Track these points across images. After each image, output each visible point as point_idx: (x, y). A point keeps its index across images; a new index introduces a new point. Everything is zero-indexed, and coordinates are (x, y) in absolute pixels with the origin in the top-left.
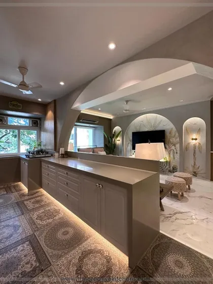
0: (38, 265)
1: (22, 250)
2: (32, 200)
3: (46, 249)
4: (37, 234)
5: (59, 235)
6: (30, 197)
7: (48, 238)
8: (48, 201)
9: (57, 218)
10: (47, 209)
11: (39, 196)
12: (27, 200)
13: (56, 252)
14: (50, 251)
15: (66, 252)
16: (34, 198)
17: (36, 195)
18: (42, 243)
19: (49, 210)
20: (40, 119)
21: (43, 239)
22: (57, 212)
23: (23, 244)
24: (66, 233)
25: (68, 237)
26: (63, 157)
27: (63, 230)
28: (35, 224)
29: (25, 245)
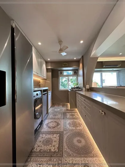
0: (57, 151)
1: (55, 137)
2: (70, 114)
3: (65, 144)
4: (65, 132)
5: (75, 140)
6: (70, 111)
7: (68, 138)
8: (77, 116)
9: (78, 128)
10: (75, 121)
11: (74, 112)
12: (68, 113)
13: (68, 150)
14: (66, 147)
15: (74, 155)
16: (72, 112)
17: (73, 111)
18: (65, 139)
19: (76, 122)
20: (77, 70)
21: (66, 137)
22: (80, 125)
23: (57, 134)
24: (79, 141)
25: (80, 145)
26: (88, 91)
27: (78, 138)
28: (66, 126)
29: (57, 135)
